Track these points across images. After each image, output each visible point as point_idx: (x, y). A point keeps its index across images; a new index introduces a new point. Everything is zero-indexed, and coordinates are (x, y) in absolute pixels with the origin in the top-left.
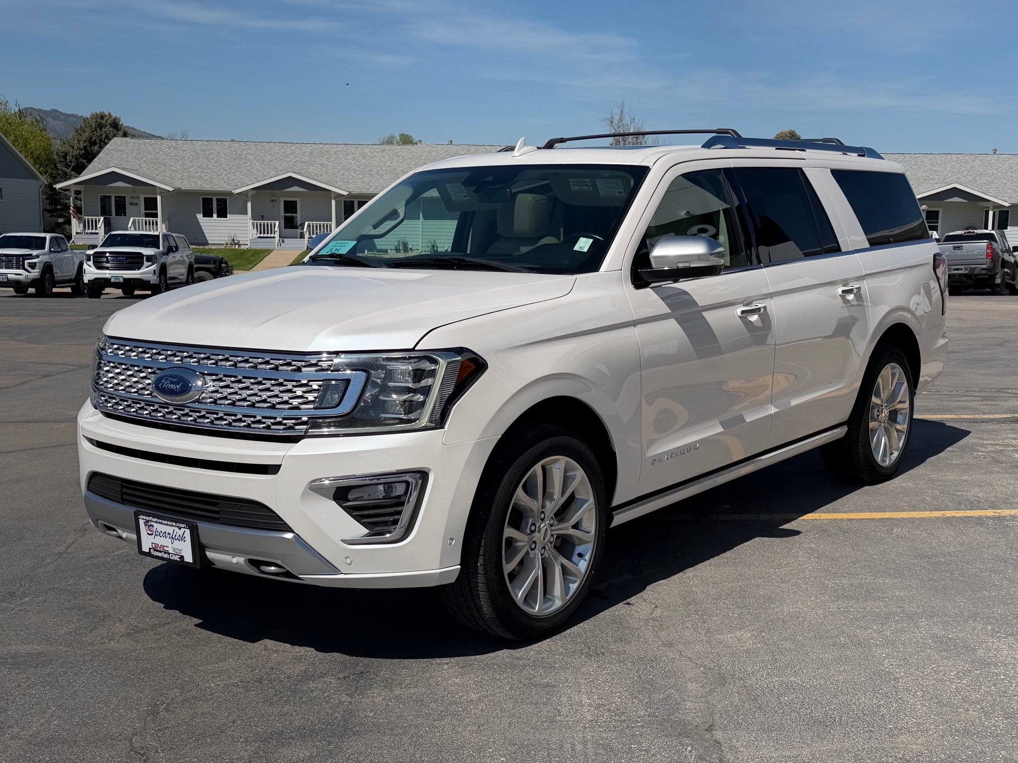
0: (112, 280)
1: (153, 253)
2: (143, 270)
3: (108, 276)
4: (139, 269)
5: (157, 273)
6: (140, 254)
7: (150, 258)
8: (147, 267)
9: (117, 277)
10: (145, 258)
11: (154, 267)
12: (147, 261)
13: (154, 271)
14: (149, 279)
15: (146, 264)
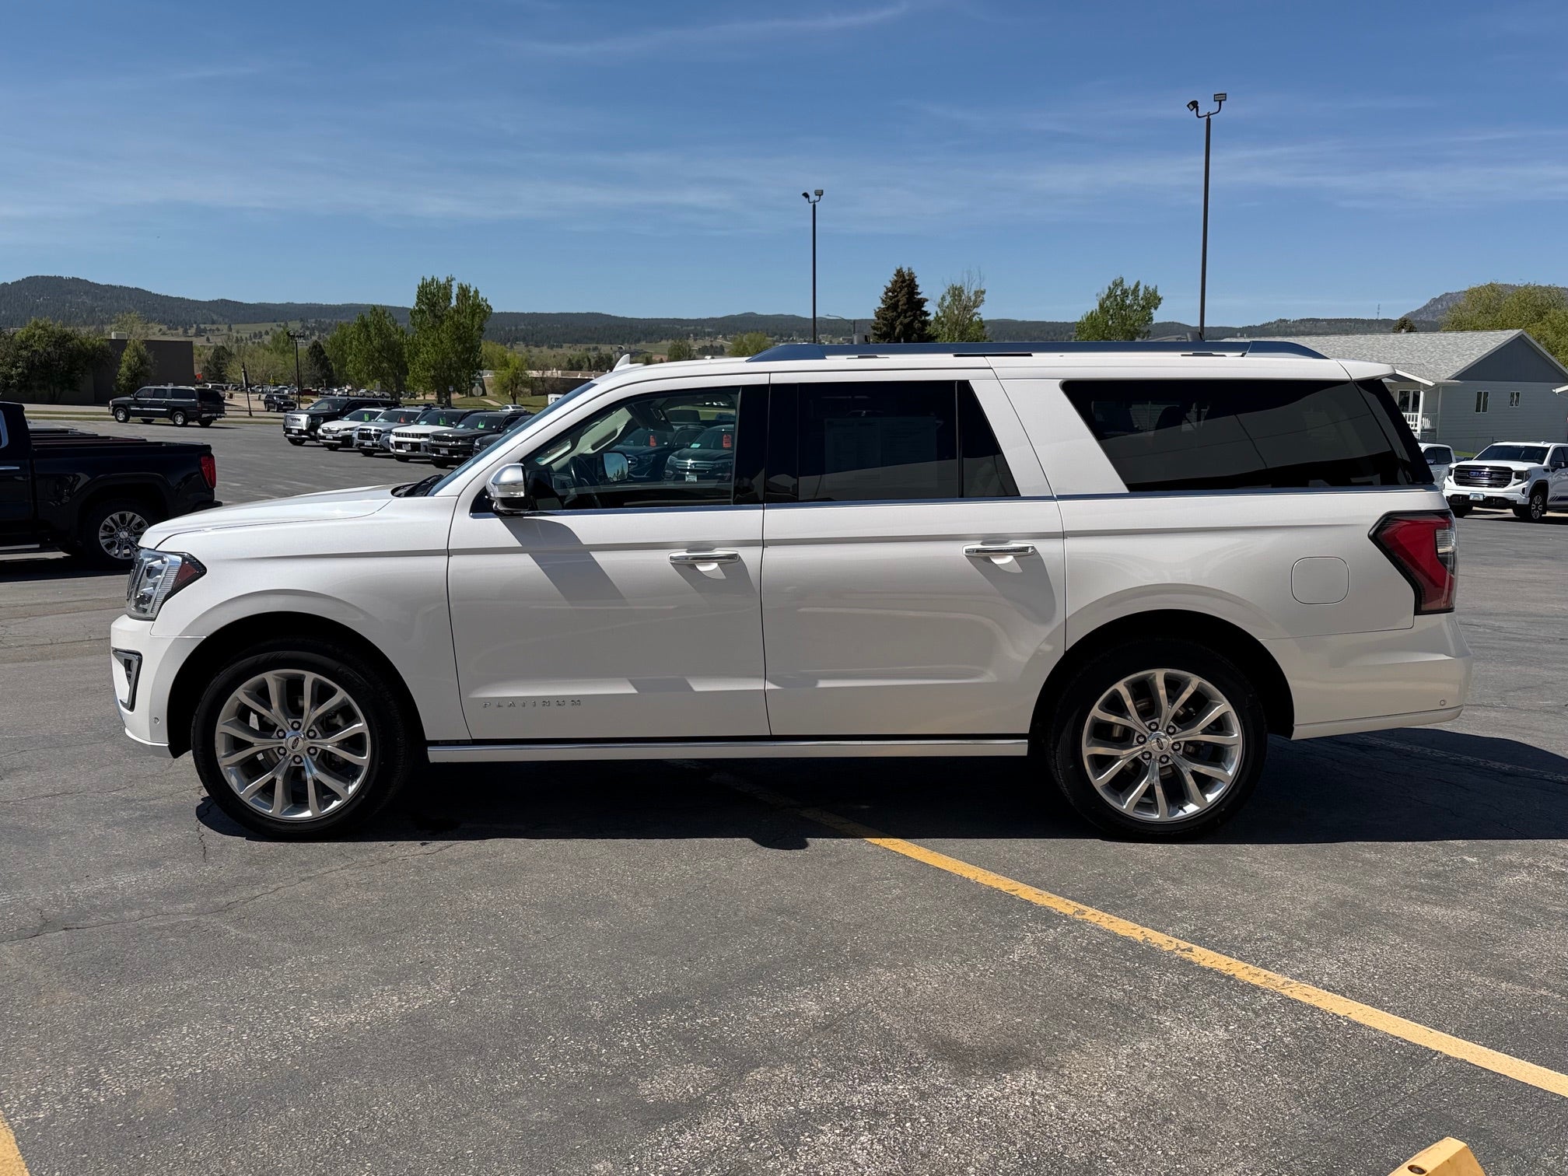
0: (1471, 498)
1: (1526, 469)
2: (1510, 487)
3: (1468, 493)
4: (1505, 486)
5: (1528, 492)
6: (1509, 469)
7: (1520, 475)
8: (1514, 485)
9: (1476, 495)
10: (1513, 473)
11: (1524, 485)
12: (1517, 477)
13: (1524, 489)
14: (1514, 499)
15: (1514, 480)
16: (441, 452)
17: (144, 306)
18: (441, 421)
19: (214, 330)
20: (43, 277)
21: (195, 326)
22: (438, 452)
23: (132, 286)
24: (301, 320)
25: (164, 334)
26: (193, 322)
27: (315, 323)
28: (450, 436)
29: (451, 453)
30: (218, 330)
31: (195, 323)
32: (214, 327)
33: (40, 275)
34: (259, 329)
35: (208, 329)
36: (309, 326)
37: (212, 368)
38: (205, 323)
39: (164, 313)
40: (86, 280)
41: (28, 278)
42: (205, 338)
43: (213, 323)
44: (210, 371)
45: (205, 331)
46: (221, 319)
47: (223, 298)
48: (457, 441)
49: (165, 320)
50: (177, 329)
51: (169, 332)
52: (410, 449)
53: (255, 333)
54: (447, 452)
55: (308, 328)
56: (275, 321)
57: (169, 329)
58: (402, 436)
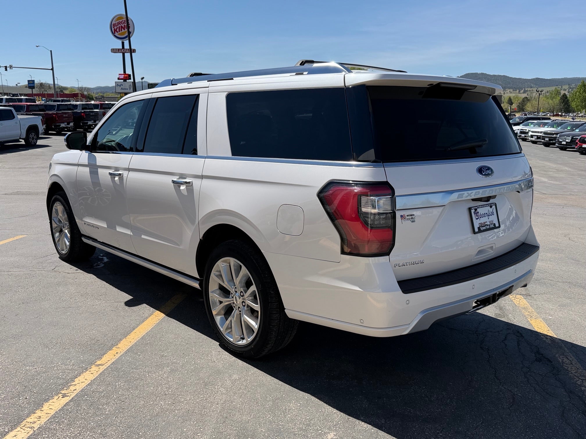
16: (546, 140)
17: (506, 82)
18: (555, 126)
19: (531, 90)
20: (471, 73)
21: (523, 89)
22: (544, 139)
23: (502, 75)
24: (569, 85)
25: (511, 93)
26: (523, 88)
27: (575, 86)
28: (553, 133)
29: (550, 140)
30: (532, 90)
31: (524, 88)
32: (531, 89)
33: (470, 73)
34: (549, 89)
35: (528, 90)
36: (572, 87)
37: (521, 106)
38: (528, 88)
39: (513, 85)
40: (486, 74)
41: (466, 74)
42: (527, 94)
43: (531, 87)
44: (520, 107)
45: (527, 91)
46: (535, 86)
47: (537, 77)
48: (553, 135)
49: (512, 87)
50: (516, 91)
51: (513, 92)
52: (536, 138)
53: (548, 91)
54: (548, 140)
55: (571, 88)
56: (557, 86)
57: (513, 91)
58: (536, 133)
